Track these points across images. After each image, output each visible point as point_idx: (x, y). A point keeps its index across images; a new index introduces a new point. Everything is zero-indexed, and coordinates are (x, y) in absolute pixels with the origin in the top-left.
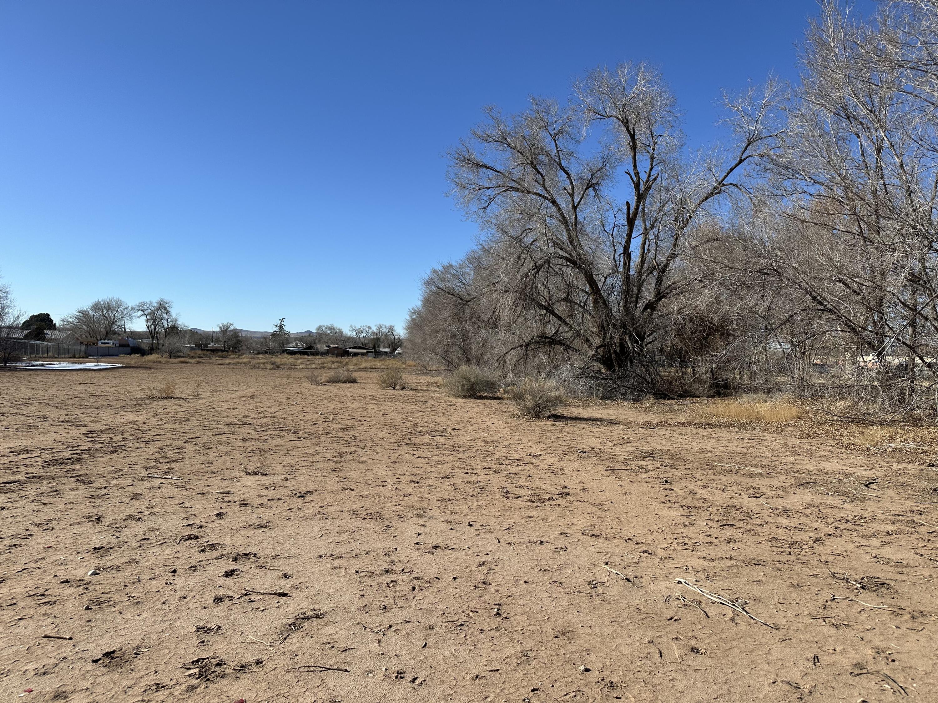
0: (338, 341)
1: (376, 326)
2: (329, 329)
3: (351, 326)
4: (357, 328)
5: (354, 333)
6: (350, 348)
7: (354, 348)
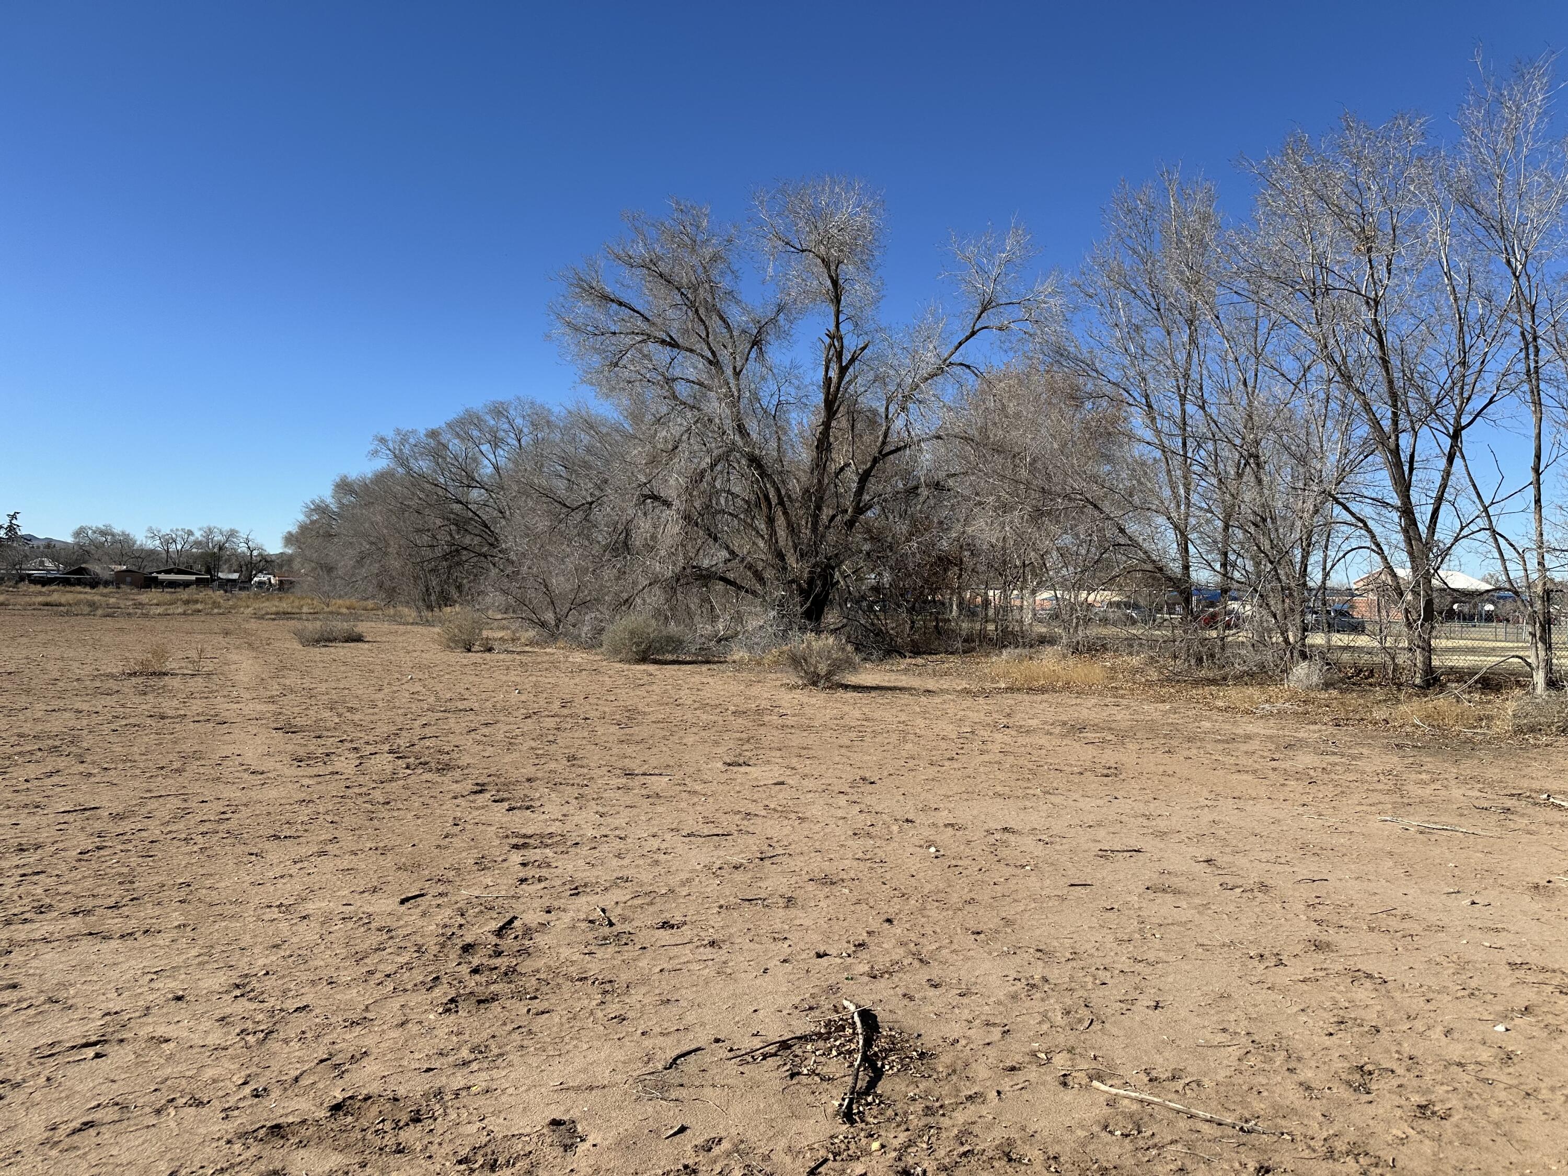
0: (125, 559)
1: (200, 529)
2: (103, 533)
3: (150, 530)
4: (163, 533)
5: (158, 542)
6: (159, 572)
7: (168, 572)
